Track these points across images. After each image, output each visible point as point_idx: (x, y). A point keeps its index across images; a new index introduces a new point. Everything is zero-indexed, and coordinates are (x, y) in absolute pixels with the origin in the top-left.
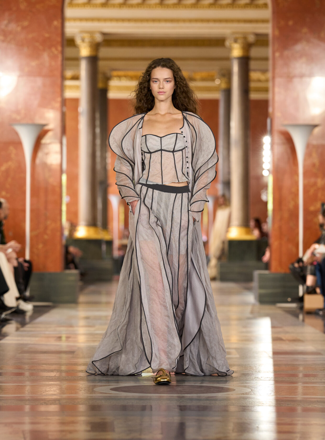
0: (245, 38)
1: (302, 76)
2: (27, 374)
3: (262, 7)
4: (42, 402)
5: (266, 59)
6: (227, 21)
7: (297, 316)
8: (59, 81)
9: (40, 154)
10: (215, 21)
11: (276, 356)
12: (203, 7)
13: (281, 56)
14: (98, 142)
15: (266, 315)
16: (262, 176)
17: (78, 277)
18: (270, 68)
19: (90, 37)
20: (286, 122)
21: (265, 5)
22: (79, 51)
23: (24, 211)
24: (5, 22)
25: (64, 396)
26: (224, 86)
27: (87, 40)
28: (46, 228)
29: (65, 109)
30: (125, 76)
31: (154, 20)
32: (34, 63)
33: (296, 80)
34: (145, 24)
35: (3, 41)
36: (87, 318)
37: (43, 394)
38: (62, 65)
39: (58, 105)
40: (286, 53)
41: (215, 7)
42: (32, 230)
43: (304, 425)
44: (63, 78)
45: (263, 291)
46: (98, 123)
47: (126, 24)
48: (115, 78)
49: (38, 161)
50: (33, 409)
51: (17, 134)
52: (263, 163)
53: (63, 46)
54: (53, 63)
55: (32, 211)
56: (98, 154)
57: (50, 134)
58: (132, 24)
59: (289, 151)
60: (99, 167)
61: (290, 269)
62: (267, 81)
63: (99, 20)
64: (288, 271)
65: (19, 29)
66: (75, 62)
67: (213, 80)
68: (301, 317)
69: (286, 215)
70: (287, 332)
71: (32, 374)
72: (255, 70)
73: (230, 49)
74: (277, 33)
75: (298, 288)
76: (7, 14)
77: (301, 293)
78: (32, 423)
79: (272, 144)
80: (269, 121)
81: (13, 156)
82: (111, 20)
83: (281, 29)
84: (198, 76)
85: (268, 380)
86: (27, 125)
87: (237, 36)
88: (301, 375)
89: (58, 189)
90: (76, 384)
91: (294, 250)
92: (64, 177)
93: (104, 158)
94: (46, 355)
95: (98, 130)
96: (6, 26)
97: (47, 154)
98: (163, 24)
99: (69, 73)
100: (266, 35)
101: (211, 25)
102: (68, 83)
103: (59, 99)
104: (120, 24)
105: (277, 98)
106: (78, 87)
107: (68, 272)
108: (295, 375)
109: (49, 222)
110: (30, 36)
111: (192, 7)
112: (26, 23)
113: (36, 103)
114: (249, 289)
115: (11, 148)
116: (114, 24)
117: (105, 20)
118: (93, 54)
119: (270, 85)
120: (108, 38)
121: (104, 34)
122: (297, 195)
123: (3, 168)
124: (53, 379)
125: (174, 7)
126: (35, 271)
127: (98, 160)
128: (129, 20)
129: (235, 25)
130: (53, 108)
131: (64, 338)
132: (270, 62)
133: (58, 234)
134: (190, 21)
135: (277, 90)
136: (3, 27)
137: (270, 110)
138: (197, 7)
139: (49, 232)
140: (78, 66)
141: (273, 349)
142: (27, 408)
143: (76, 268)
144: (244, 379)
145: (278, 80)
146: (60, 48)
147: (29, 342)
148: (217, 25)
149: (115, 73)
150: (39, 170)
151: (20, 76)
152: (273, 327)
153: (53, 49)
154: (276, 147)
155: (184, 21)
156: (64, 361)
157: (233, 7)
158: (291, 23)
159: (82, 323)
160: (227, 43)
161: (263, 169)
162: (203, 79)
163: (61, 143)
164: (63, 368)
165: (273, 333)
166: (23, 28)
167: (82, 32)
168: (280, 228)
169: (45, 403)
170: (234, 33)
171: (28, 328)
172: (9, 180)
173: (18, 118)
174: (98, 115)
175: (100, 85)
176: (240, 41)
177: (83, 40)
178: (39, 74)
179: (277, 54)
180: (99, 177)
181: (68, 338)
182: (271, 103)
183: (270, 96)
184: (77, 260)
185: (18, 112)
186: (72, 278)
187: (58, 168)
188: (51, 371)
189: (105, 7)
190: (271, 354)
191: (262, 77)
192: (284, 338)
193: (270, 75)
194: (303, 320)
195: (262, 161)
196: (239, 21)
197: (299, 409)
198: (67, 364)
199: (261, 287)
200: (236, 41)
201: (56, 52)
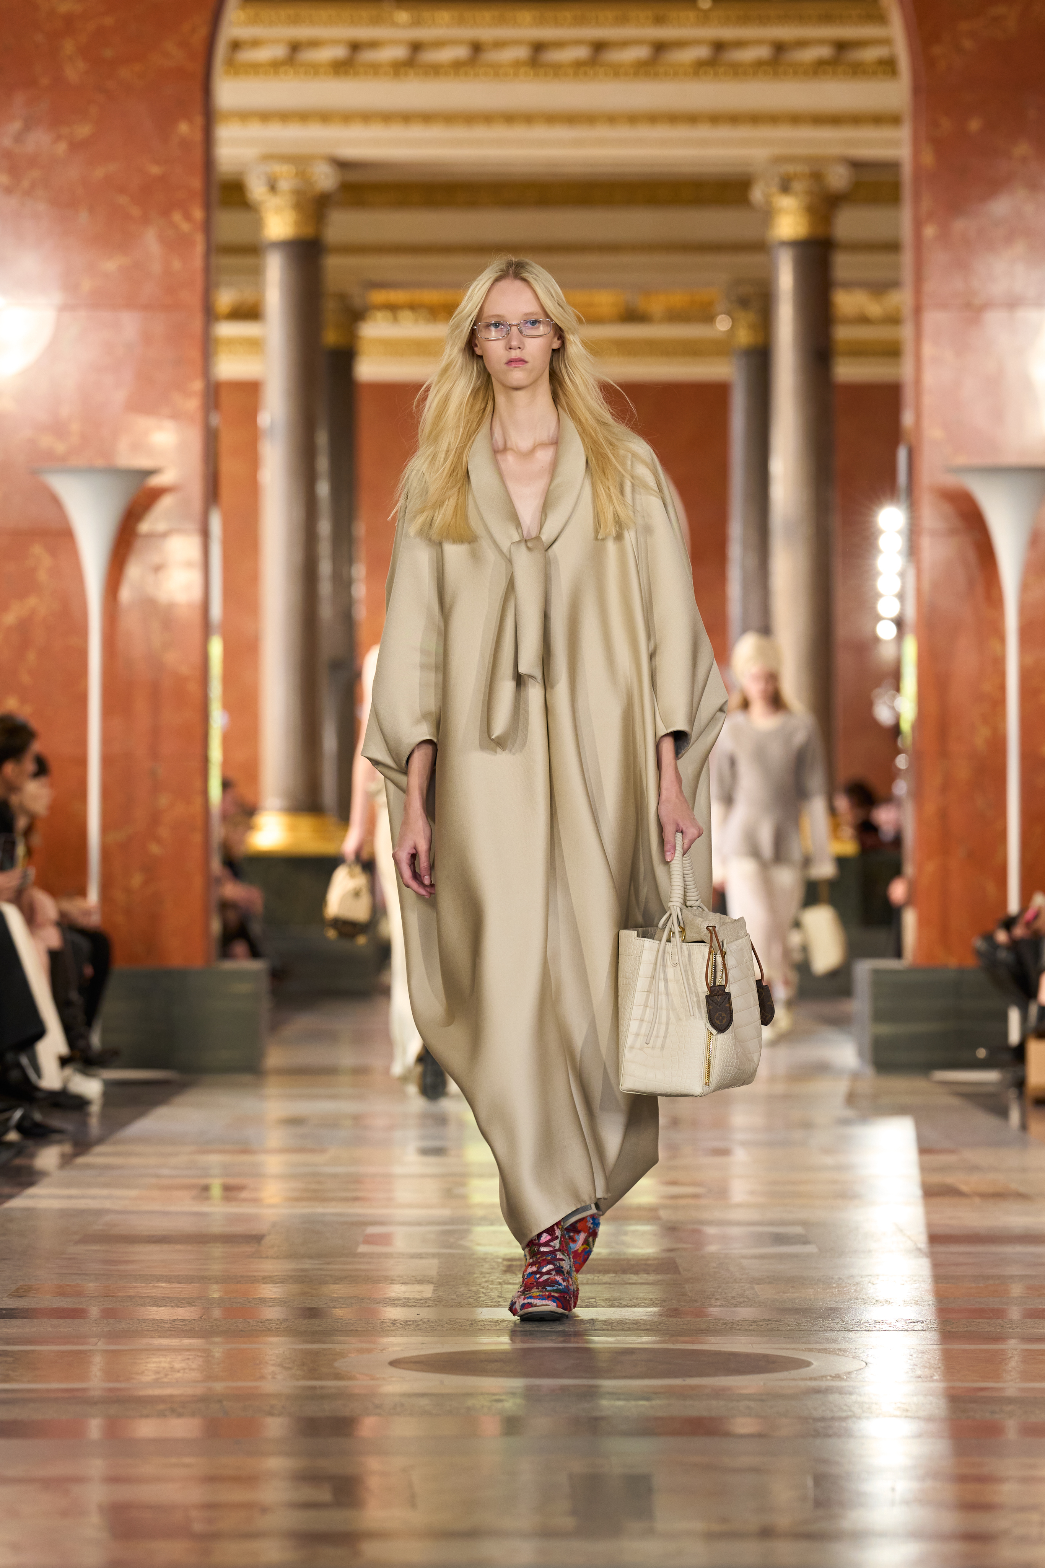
0: (817, 177)
1: (1013, 303)
2: (94, 1311)
3: (875, 73)
4: (162, 1407)
5: (893, 247)
6: (755, 119)
7: (1003, 1112)
8: (197, 323)
9: (134, 571)
10: (716, 119)
11: (941, 1249)
12: (676, 74)
13: (944, 236)
14: (325, 527)
15: (900, 1110)
16: (876, 640)
17: (264, 985)
18: (907, 274)
19: (297, 174)
20: (961, 460)
21: (888, 67)
22: (258, 224)
23: (82, 762)
24: (16, 126)
25: (219, 1387)
26: (744, 337)
27: (285, 185)
28: (155, 819)
29: (216, 420)
30: (413, 307)
31: (510, 118)
32: (111, 265)
33: (994, 318)
34: (480, 132)
35: (9, 190)
36: (294, 1122)
37: (165, 1380)
38: (207, 269)
39: (193, 404)
40: (959, 225)
41: (716, 74)
42: (106, 827)
43: (1026, 1480)
44: (210, 315)
45: (886, 1029)
46: (323, 463)
47: (417, 132)
48: (379, 315)
49: (126, 594)
50: (113, 1430)
51: (56, 501)
52: (878, 596)
53: (208, 207)
54: (177, 265)
55: (107, 761)
56: (325, 568)
57: (166, 503)
58: (436, 132)
59: (971, 555)
60: (326, 611)
61: (979, 953)
62: (894, 320)
63: (325, 117)
64: (971, 962)
65: (61, 148)
66: (247, 261)
67: (709, 318)
68: (1015, 1116)
69: (963, 772)
70: (974, 1168)
71: (109, 1314)
72: (849, 285)
73: (768, 215)
74: (928, 158)
75: (1004, 1019)
76: (19, 99)
77: (1014, 1036)
78: (113, 1480)
79: (913, 534)
80: (902, 455)
81: (42, 576)
82: (367, 117)
83: (939, 144)
84: (656, 305)
85: (920, 1328)
86: (90, 470)
87: (790, 169)
88: (1015, 1313)
89: (193, 687)
90: (256, 1346)
91: (991, 888)
92: (216, 648)
93: (343, 583)
94: (166, 1247)
95: (323, 489)
96: (19, 138)
97: (158, 569)
98: (540, 132)
99: (225, 299)
100: (893, 166)
101: (703, 132)
102: (226, 330)
103: (198, 385)
104: (397, 131)
105: (929, 378)
106: (255, 345)
107: (228, 965)
108: (998, 1314)
109: (164, 800)
110: (99, 173)
111: (636, 74)
112: (83, 130)
113: (120, 396)
114: (840, 1022)
115: (37, 550)
116: (377, 131)
117: (347, 117)
118: (308, 231)
119: (906, 332)
120: (354, 177)
121: (342, 165)
122: (1000, 702)
123: (10, 618)
124: (197, 1329)
125: (576, 74)
126: (120, 965)
127: (325, 588)
128: (427, 118)
129: (784, 132)
130: (175, 416)
131: (216, 1191)
132: (907, 258)
133: (197, 838)
134: (633, 118)
135: (928, 350)
136: (7, 142)
137: (908, 419)
138: (656, 75)
139: (164, 832)
140: (257, 273)
141: (929, 1225)
142: (95, 1427)
143: (255, 953)
144: (839, 1325)
145: (933, 319)
146: (198, 214)
147: (108, 1204)
148: (724, 132)
149: (379, 297)
150: (130, 622)
151: (64, 308)
152: (924, 1150)
153: (177, 217)
154: (926, 543)
155: (612, 119)
156: (216, 1268)
157: (776, 74)
158: (974, 125)
159: (275, 1138)
160: (757, 194)
161: (878, 618)
162: (675, 316)
163: (205, 534)
164: (215, 1292)
165: (924, 1169)
166: (75, 146)
167: (268, 158)
168: (943, 815)
169: (173, 1410)
170: (778, 160)
171: (98, 1156)
172: (31, 656)
173: (60, 448)
174: (322, 439)
175: (331, 337)
176: (798, 186)
177: (273, 188)
178: (130, 302)
179: (929, 231)
180: (329, 647)
181: (227, 1189)
182: (908, 395)
183: (906, 371)
184: (256, 928)
185: (58, 429)
186: (244, 988)
187: (196, 618)
188: (187, 1303)
189: (346, 73)
190: (921, 1240)
191: (874, 308)
192: (964, 1188)
193: (902, 299)
194: (1024, 1127)
195: (873, 588)
196: (795, 119)
197: (1011, 1427)
198: (225, 1279)
199: (878, 1016)
200: (785, 188)
201: (185, 227)
